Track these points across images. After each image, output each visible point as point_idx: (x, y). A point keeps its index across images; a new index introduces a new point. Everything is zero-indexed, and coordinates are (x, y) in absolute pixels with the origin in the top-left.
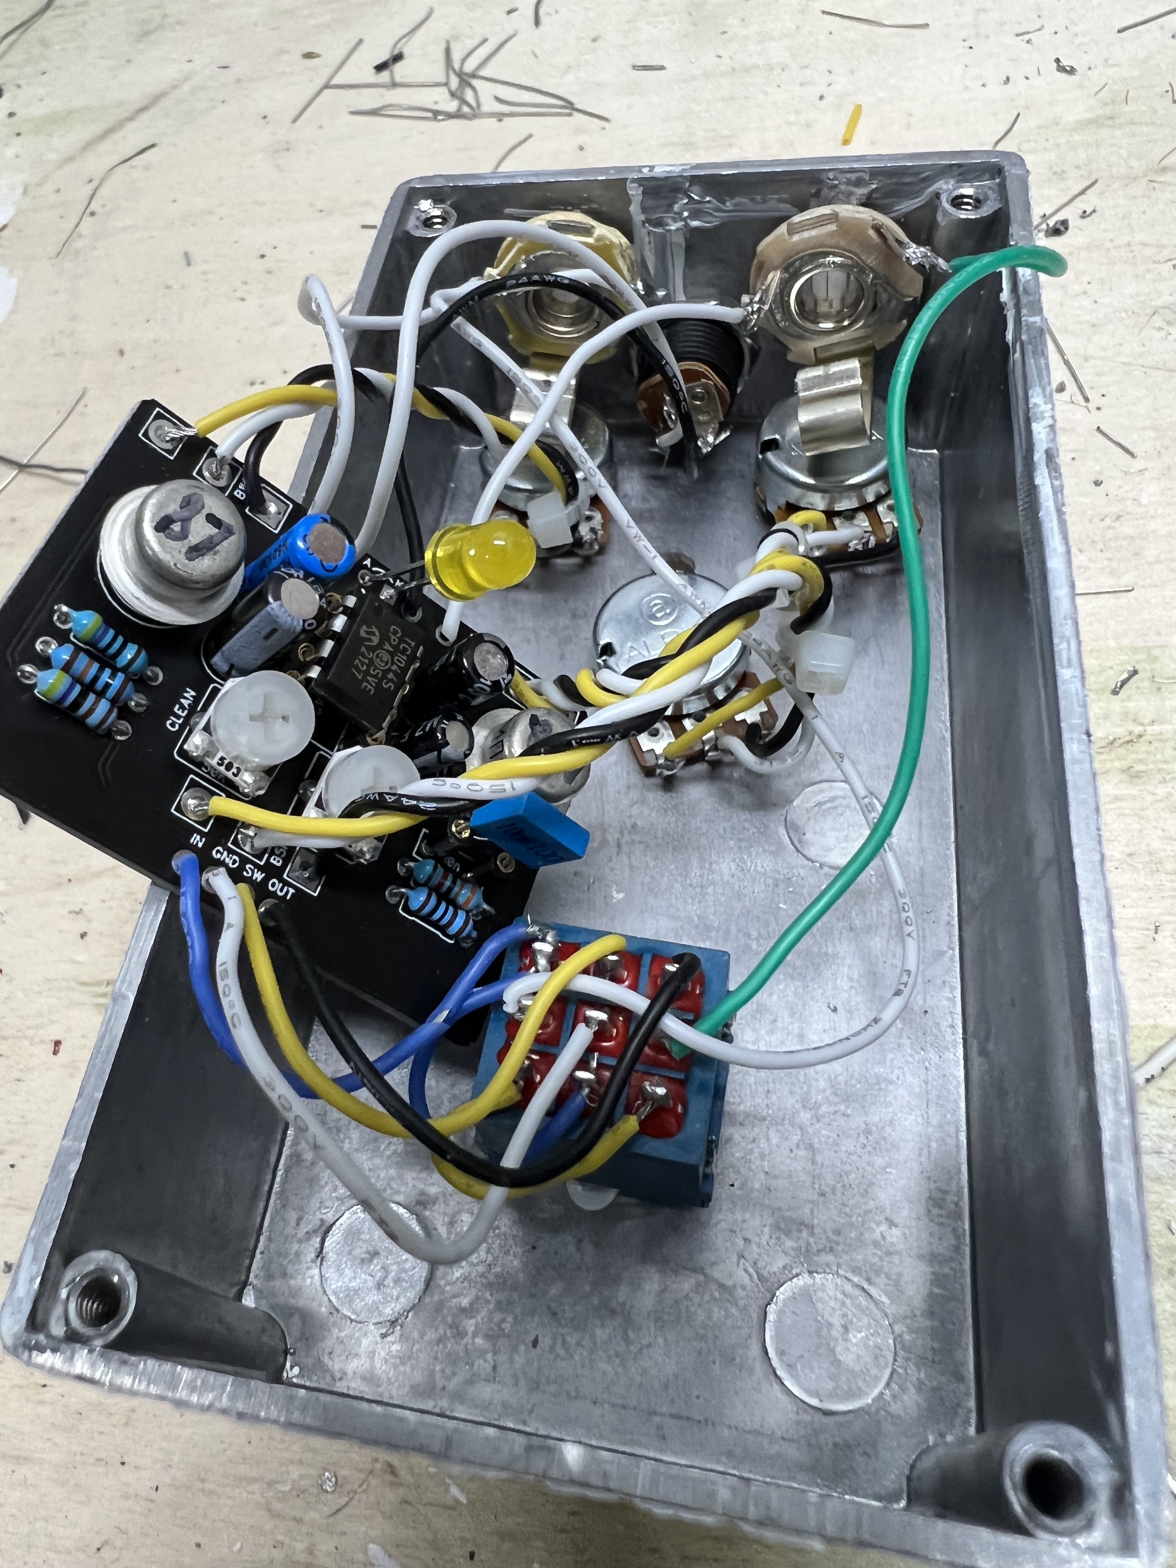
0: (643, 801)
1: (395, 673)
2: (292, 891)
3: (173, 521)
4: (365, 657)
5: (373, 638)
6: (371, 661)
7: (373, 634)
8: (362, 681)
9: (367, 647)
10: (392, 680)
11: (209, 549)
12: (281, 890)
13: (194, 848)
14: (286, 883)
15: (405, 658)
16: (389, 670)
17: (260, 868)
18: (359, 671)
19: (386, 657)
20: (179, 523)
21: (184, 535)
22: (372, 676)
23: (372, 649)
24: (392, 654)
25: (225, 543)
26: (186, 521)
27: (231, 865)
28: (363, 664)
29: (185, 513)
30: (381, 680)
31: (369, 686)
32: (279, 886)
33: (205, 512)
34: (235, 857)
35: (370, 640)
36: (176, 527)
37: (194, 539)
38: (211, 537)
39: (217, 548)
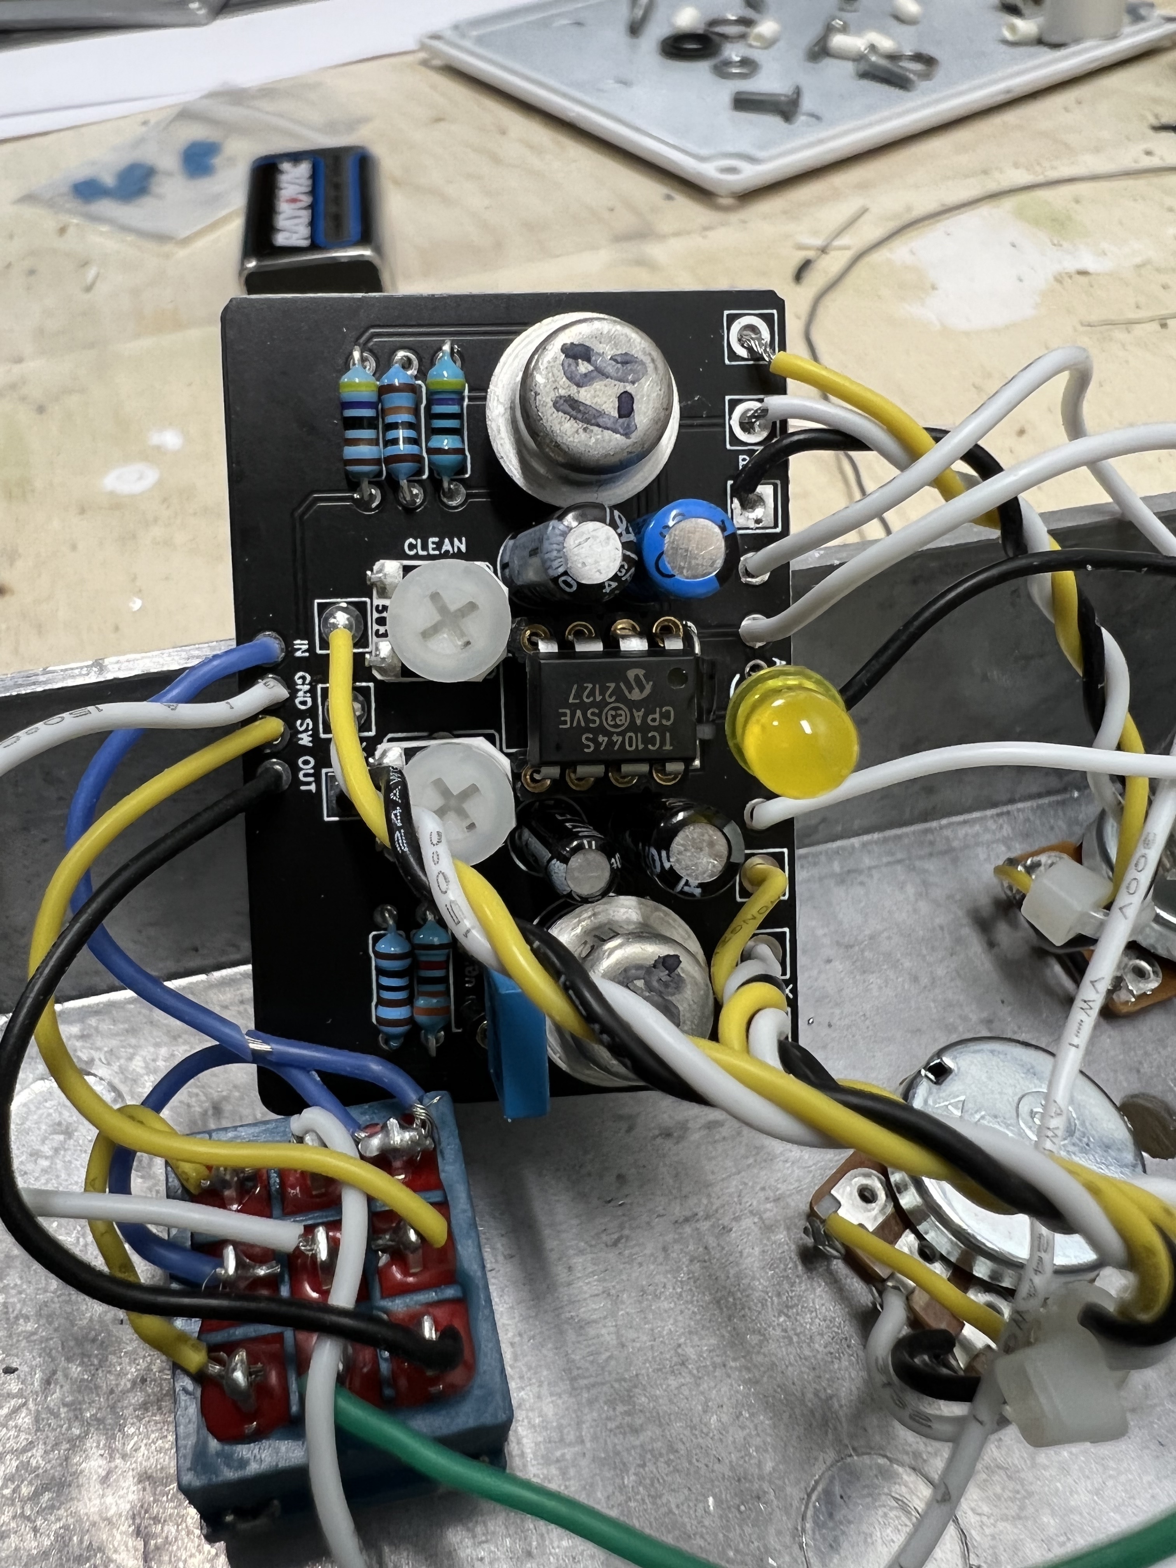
0: (768, 1228)
1: (611, 744)
2: (313, 788)
3: (588, 360)
4: (602, 693)
5: (636, 690)
6: (602, 705)
7: (642, 688)
8: (567, 705)
9: (618, 687)
10: (598, 744)
11: (588, 422)
12: (306, 775)
13: (290, 650)
14: (317, 775)
15: (641, 747)
16: (609, 734)
17: (315, 735)
18: (578, 696)
19: (623, 720)
20: (591, 368)
21: (580, 382)
22: (584, 715)
23: (621, 698)
24: (632, 727)
25: (608, 433)
26: (601, 373)
27: (297, 701)
28: (592, 693)
29: (611, 369)
30: (588, 730)
31: (568, 720)
32: (309, 769)
33: (629, 388)
34: (309, 701)
35: (630, 689)
36: (584, 367)
37: (585, 395)
38: (601, 414)
39: (595, 429)
